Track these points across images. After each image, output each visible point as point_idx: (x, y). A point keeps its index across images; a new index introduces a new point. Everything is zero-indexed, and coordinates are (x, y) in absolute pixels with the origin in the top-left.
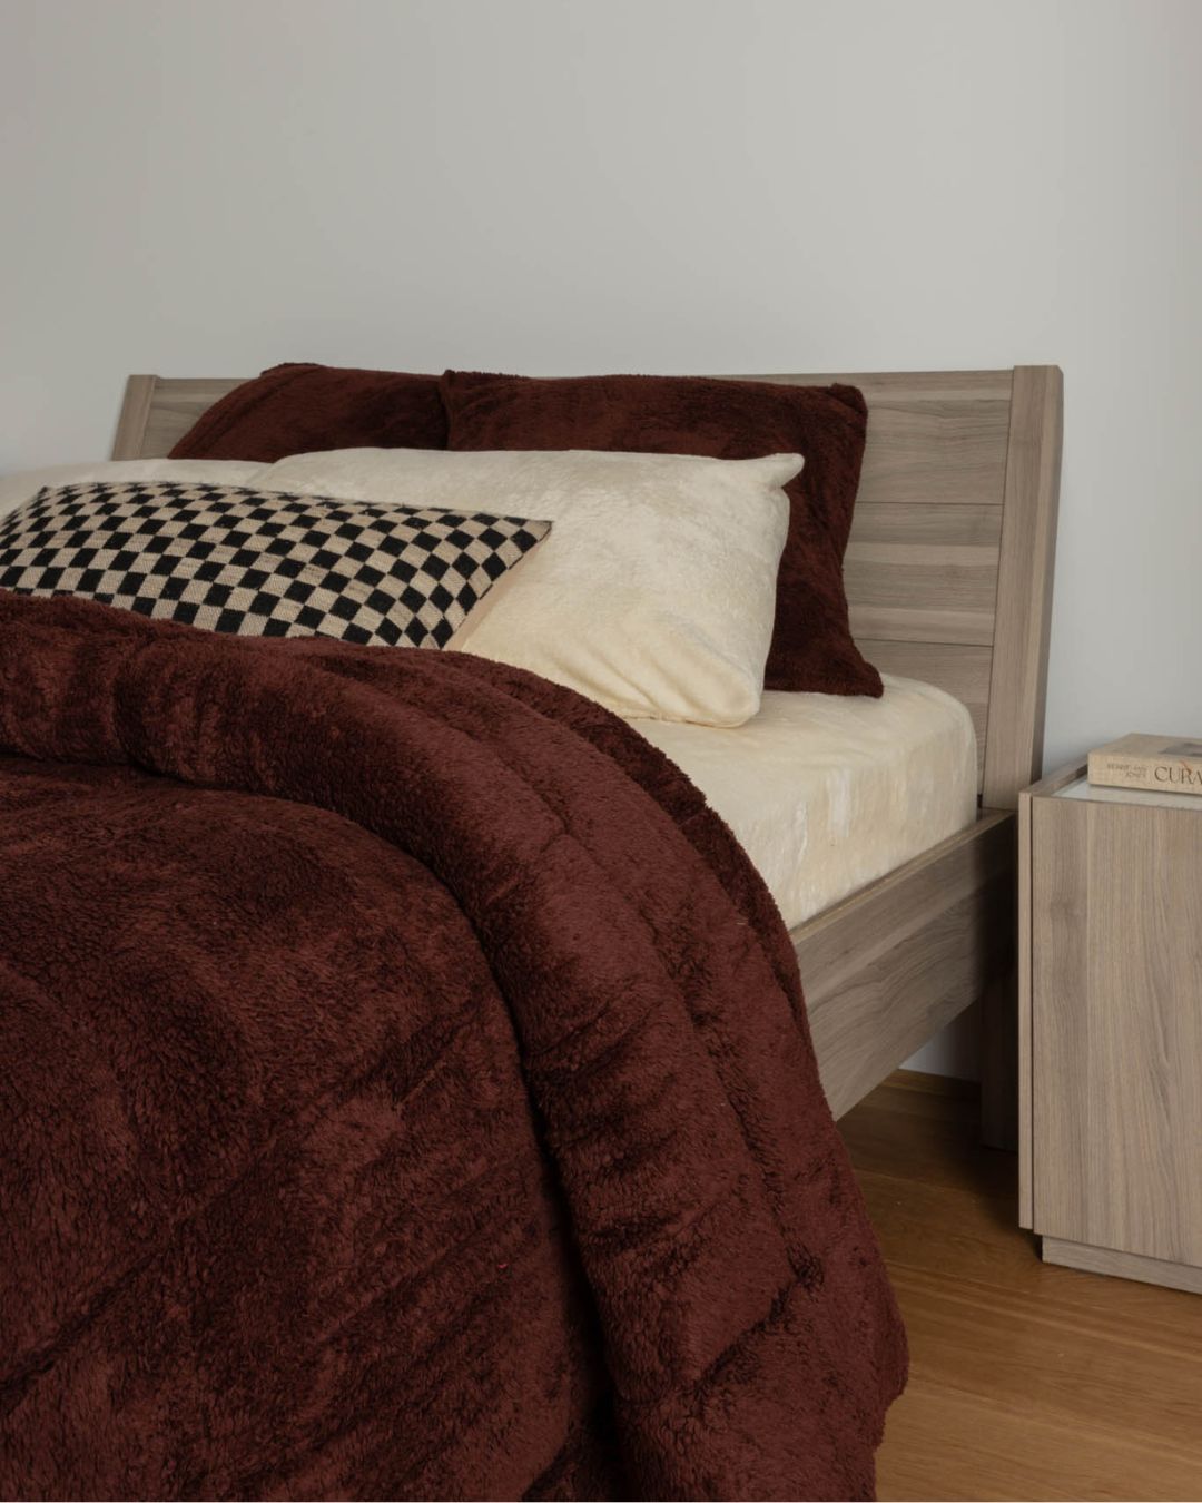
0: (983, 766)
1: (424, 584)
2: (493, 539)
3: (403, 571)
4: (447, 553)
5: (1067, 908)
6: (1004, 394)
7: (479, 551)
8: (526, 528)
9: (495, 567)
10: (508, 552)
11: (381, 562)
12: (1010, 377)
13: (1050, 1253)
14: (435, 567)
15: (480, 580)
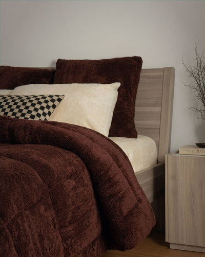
0: (158, 154)
1: (40, 112)
2: (53, 101)
3: (36, 110)
4: (44, 105)
5: (175, 178)
6: (162, 74)
7: (50, 104)
8: (59, 97)
9: (54, 106)
10: (56, 103)
11: (31, 109)
12: (163, 70)
13: (172, 247)
14: (42, 108)
15: (51, 109)
